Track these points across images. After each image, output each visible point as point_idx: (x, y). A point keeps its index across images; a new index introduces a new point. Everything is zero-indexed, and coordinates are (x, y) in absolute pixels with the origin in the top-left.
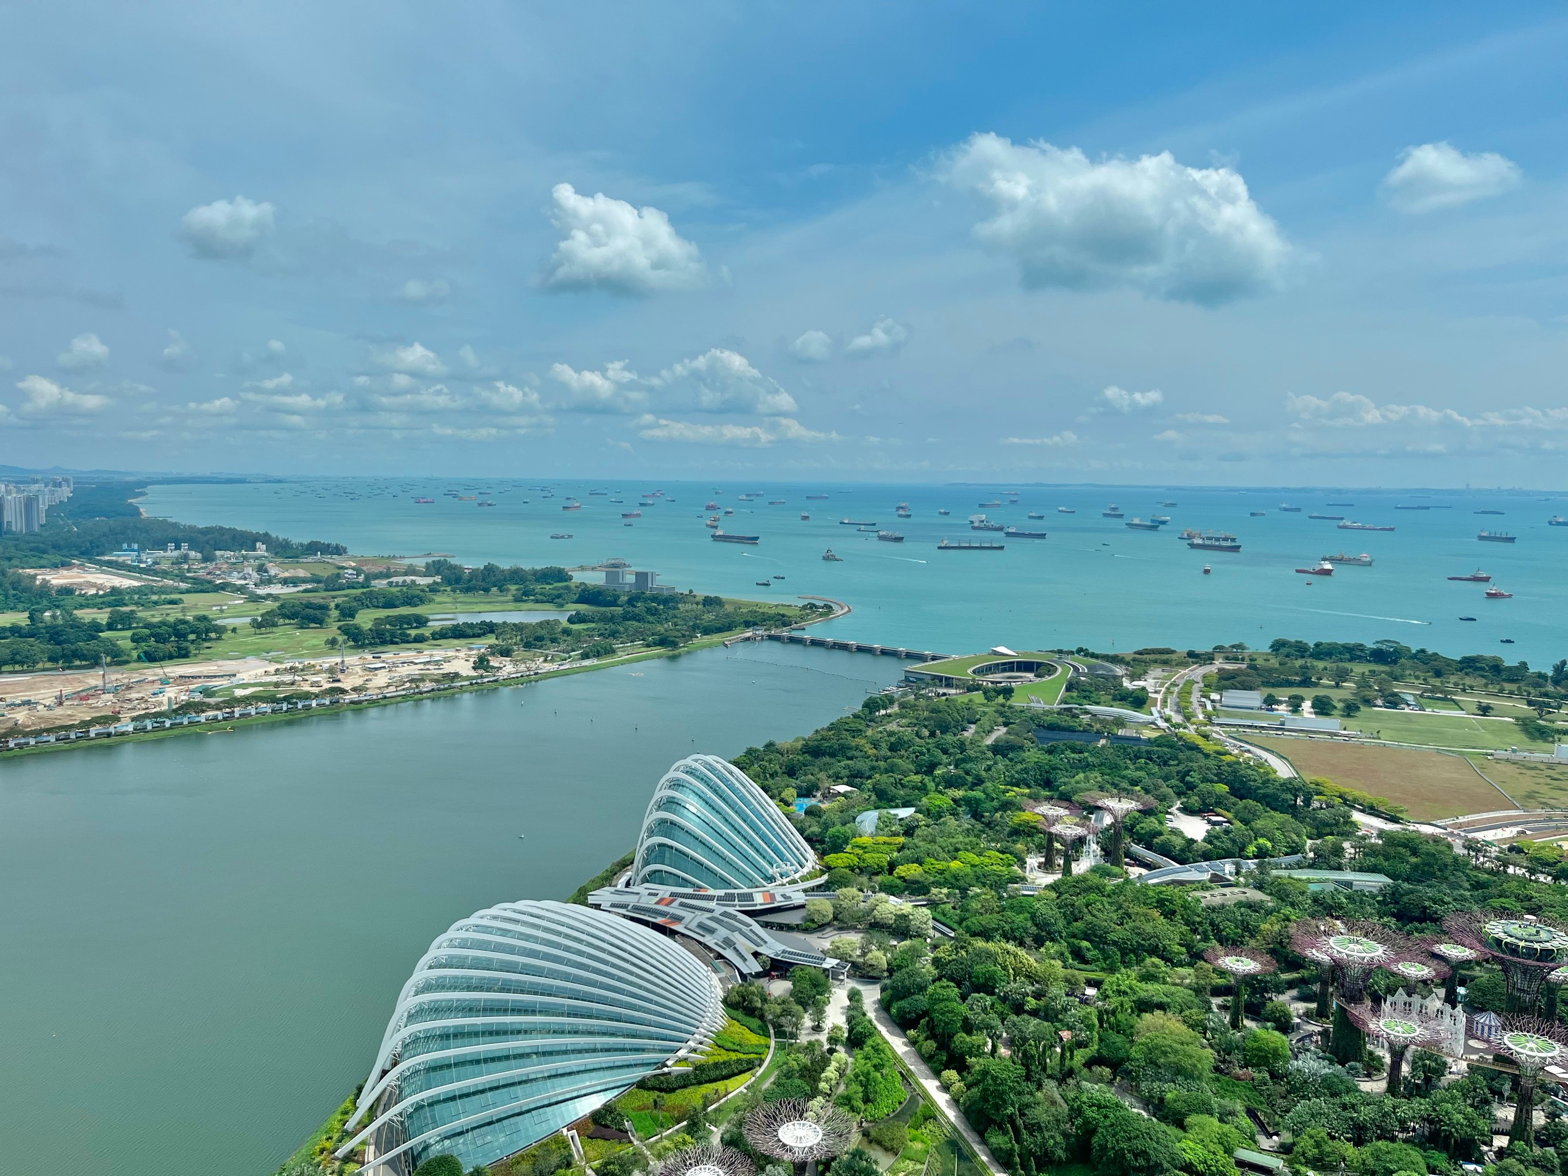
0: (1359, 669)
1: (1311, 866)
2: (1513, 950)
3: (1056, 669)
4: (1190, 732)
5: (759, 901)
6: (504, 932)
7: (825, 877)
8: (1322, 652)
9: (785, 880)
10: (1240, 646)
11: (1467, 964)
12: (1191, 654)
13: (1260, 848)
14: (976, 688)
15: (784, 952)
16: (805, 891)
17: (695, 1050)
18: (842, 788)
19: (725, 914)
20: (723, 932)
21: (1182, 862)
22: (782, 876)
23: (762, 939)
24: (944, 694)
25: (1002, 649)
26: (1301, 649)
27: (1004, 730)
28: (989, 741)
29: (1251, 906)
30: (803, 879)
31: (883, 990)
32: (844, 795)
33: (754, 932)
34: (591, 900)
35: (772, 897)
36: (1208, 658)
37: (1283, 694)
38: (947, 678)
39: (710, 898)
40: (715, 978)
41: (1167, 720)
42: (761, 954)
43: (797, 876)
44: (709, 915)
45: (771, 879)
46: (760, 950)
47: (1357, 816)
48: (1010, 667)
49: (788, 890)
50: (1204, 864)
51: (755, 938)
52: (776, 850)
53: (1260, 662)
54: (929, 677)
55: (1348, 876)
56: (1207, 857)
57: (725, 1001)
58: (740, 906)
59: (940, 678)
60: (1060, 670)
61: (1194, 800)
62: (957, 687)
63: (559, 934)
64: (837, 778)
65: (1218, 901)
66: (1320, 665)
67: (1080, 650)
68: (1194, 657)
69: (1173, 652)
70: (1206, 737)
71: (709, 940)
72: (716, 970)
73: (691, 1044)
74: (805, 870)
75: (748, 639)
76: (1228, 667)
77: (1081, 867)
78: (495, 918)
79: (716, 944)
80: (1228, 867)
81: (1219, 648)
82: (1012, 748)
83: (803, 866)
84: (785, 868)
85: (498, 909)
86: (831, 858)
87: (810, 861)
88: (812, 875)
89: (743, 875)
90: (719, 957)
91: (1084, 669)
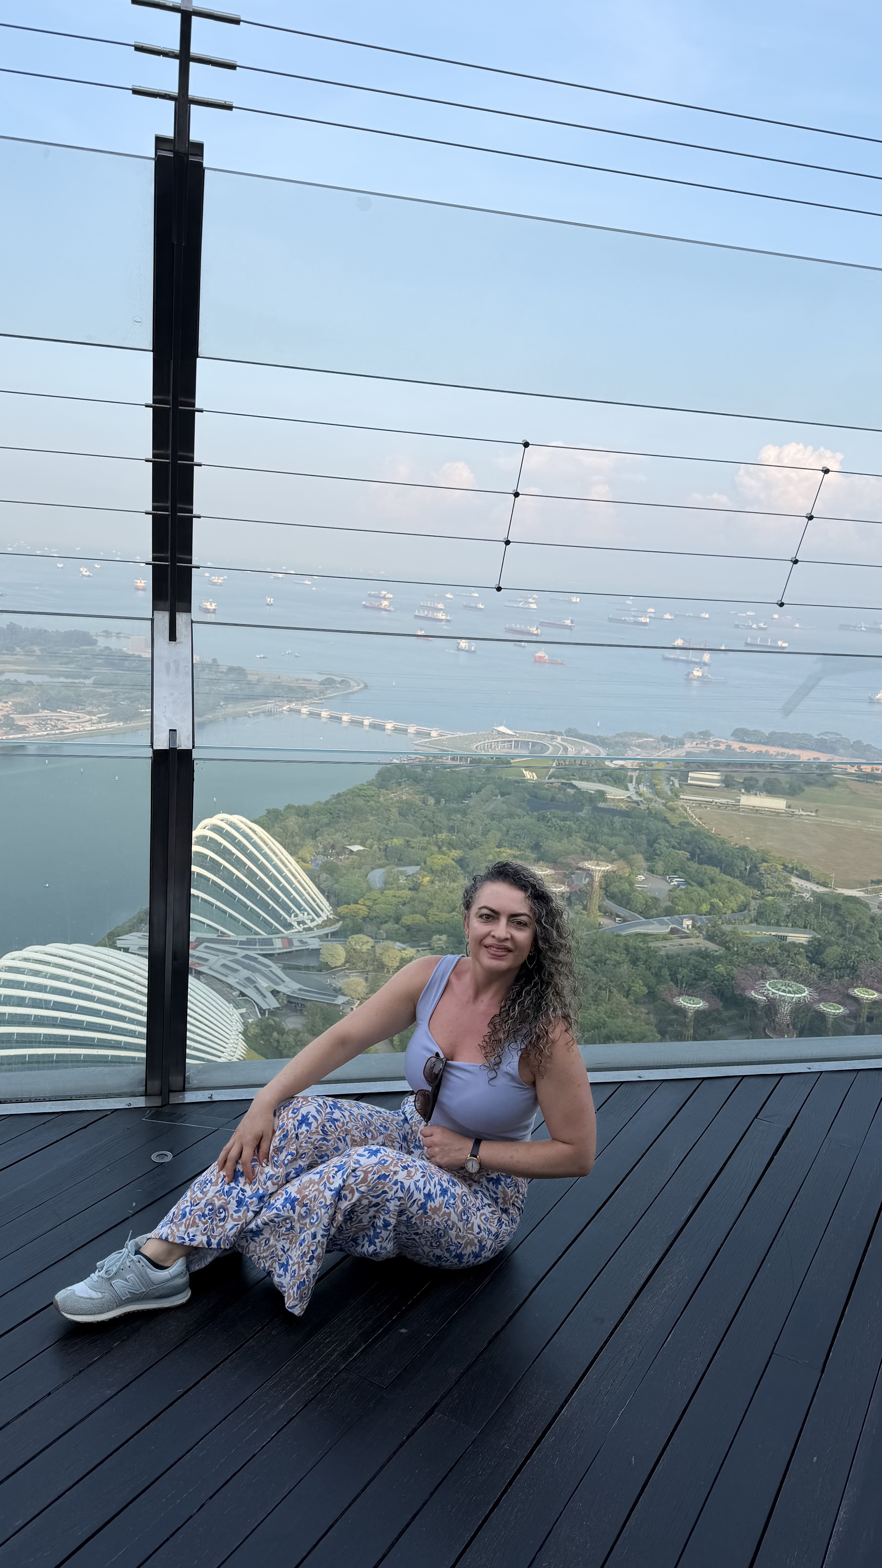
1: (754, 922)
3: (547, 747)
4: (659, 806)
5: (278, 945)
6: (36, 973)
7: (339, 925)
9: (302, 928)
12: (664, 739)
13: (712, 906)
14: (478, 761)
15: (300, 989)
16: (320, 937)
18: (356, 848)
19: (246, 957)
20: (245, 973)
21: (647, 917)
22: (299, 924)
23: (280, 979)
25: (502, 729)
26: (758, 736)
27: (500, 800)
28: (487, 808)
29: (703, 955)
30: (318, 927)
32: (358, 853)
33: (273, 973)
34: (119, 944)
35: (290, 942)
36: (679, 742)
37: (740, 775)
39: (233, 943)
40: (236, 1014)
41: (640, 795)
42: (278, 992)
43: (315, 924)
44: (232, 957)
45: (289, 926)
46: (278, 988)
47: (794, 881)
48: (508, 744)
49: (305, 936)
50: (665, 918)
51: (274, 977)
52: (294, 901)
55: (782, 932)
56: (669, 912)
57: (244, 1033)
58: (261, 950)
60: (551, 748)
61: (659, 864)
62: (460, 760)
63: (89, 974)
64: (352, 839)
65: (675, 950)
66: (773, 751)
67: (569, 732)
68: (667, 741)
70: (672, 810)
71: (231, 980)
72: (237, 1006)
74: (320, 919)
78: (26, 960)
79: (238, 983)
80: (685, 922)
81: (689, 735)
83: (318, 916)
84: (301, 917)
85: (28, 952)
86: (342, 909)
87: (326, 912)
88: (327, 924)
89: (264, 922)
90: (241, 994)
91: (572, 748)
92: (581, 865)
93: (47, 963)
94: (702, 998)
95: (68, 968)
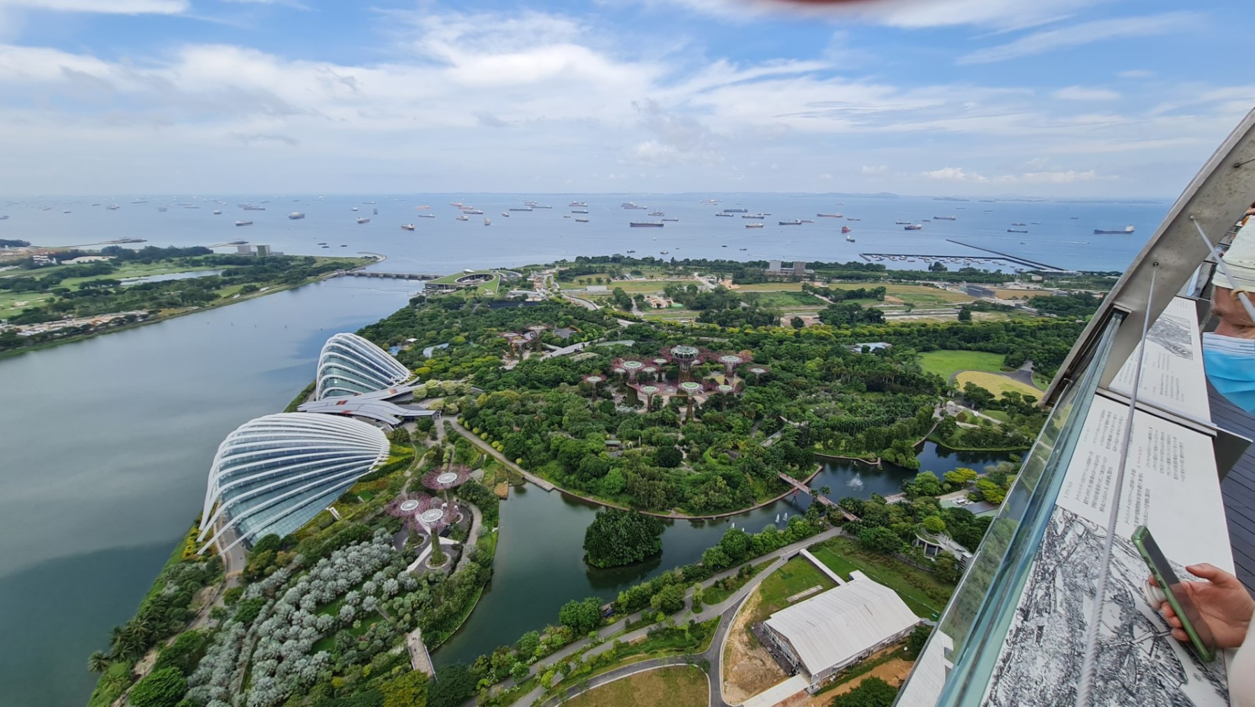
0: (608, 266)
1: (608, 341)
2: (681, 356)
3: (492, 277)
4: (553, 296)
6: (262, 432)
7: (418, 378)
8: (595, 260)
9: (399, 383)
10: (564, 261)
11: (664, 364)
12: (546, 265)
13: (589, 337)
14: (461, 288)
15: (408, 412)
16: (410, 386)
17: (380, 461)
18: (412, 340)
21: (563, 347)
22: (396, 381)
23: (396, 410)
24: (446, 293)
25: (468, 270)
26: (586, 259)
27: (479, 305)
28: (474, 311)
29: (593, 359)
30: (407, 381)
31: (459, 418)
32: (415, 342)
34: (299, 409)
35: (395, 391)
36: (553, 266)
37: (584, 278)
38: (446, 286)
40: (379, 429)
41: (543, 293)
43: (404, 381)
45: (391, 384)
46: (397, 414)
47: (620, 321)
48: (472, 277)
49: (402, 387)
50: (571, 346)
51: (392, 409)
52: (390, 371)
53: (573, 267)
54: (437, 287)
55: (621, 342)
56: (572, 343)
57: (388, 438)
58: (381, 398)
59: (443, 286)
60: (494, 277)
61: (562, 323)
62: (451, 289)
63: (294, 426)
64: (408, 336)
65: (579, 359)
66: (595, 265)
67: (501, 269)
68: (548, 266)
69: (539, 266)
70: (560, 298)
72: (379, 427)
73: (379, 458)
74: (407, 378)
75: (336, 276)
76: (563, 269)
77: (527, 355)
78: (253, 426)
80: (579, 346)
81: (557, 262)
82: (483, 312)
83: (405, 376)
84: (397, 378)
85: (252, 423)
86: (417, 370)
87: (408, 373)
88: (411, 379)
89: (378, 384)
90: (378, 420)
91: (505, 276)
92: (530, 329)
93: (267, 426)
94: (599, 376)
95: (279, 426)
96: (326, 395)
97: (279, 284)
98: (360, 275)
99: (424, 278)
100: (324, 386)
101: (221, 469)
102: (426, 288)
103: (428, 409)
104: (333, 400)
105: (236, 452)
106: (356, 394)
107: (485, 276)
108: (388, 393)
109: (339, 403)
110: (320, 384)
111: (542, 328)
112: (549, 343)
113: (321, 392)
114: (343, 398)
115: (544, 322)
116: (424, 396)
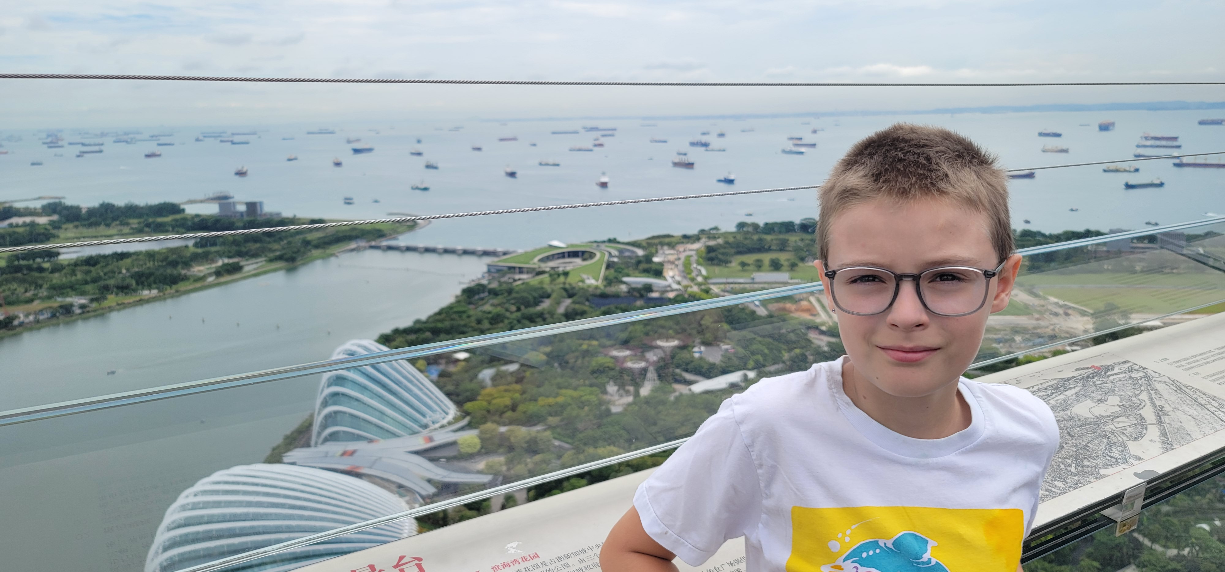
0: (794, 239)
3: (595, 255)
4: (695, 289)
6: (229, 493)
7: (467, 420)
8: (770, 228)
9: (437, 425)
10: (716, 228)
12: (685, 237)
14: (544, 273)
16: (454, 431)
18: (462, 355)
21: (709, 377)
22: (433, 423)
24: (519, 279)
25: (555, 243)
26: (756, 228)
27: (568, 301)
28: (561, 310)
30: (450, 423)
32: (465, 360)
34: (285, 460)
35: (431, 439)
36: (696, 238)
37: (750, 258)
38: (520, 268)
40: (403, 502)
41: (679, 283)
42: (433, 480)
43: (445, 422)
45: (425, 426)
46: (431, 477)
48: (562, 255)
49: (442, 432)
52: (425, 405)
53: (731, 240)
54: (505, 269)
56: (724, 371)
58: (408, 448)
59: (514, 268)
60: (598, 255)
61: (707, 336)
62: (528, 273)
66: (768, 238)
67: (610, 241)
68: (687, 238)
69: (672, 236)
70: (707, 292)
72: (401, 496)
74: (450, 417)
75: (351, 250)
76: (712, 243)
77: (645, 391)
78: (218, 483)
81: (702, 231)
82: (577, 313)
83: (447, 414)
84: (435, 417)
85: (218, 476)
86: (468, 406)
87: (452, 410)
88: (456, 420)
89: (404, 426)
90: (400, 486)
91: (615, 253)
92: (654, 344)
93: (238, 483)
95: (257, 485)
96: (326, 440)
97: (271, 261)
98: (390, 248)
99: (486, 253)
100: (324, 426)
101: (166, 549)
102: (489, 271)
103: (480, 472)
104: (336, 448)
105: (187, 523)
106: (371, 441)
107: (583, 253)
108: (420, 443)
109: (344, 454)
110: (318, 420)
111: (675, 343)
112: (687, 371)
113: (319, 434)
114: (351, 446)
115: (677, 333)
116: (475, 450)
